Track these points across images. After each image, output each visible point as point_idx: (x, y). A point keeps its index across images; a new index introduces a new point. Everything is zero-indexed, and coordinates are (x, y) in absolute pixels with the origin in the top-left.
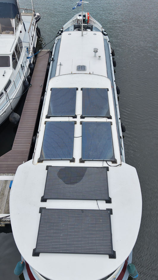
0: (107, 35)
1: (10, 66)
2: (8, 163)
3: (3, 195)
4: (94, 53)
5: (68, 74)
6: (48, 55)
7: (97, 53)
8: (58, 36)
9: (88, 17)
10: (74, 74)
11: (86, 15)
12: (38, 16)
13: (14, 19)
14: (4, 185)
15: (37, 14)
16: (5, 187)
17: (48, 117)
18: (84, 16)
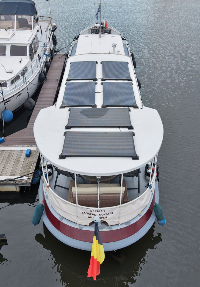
0: (125, 40)
1: (27, 55)
2: (23, 137)
3: (19, 161)
4: (113, 48)
5: (87, 54)
6: (64, 57)
7: (116, 48)
8: (75, 40)
9: (105, 24)
10: (93, 53)
11: (103, 22)
12: (55, 26)
13: (32, 16)
14: (19, 154)
15: (54, 24)
16: (21, 155)
17: (68, 80)
18: (102, 24)
